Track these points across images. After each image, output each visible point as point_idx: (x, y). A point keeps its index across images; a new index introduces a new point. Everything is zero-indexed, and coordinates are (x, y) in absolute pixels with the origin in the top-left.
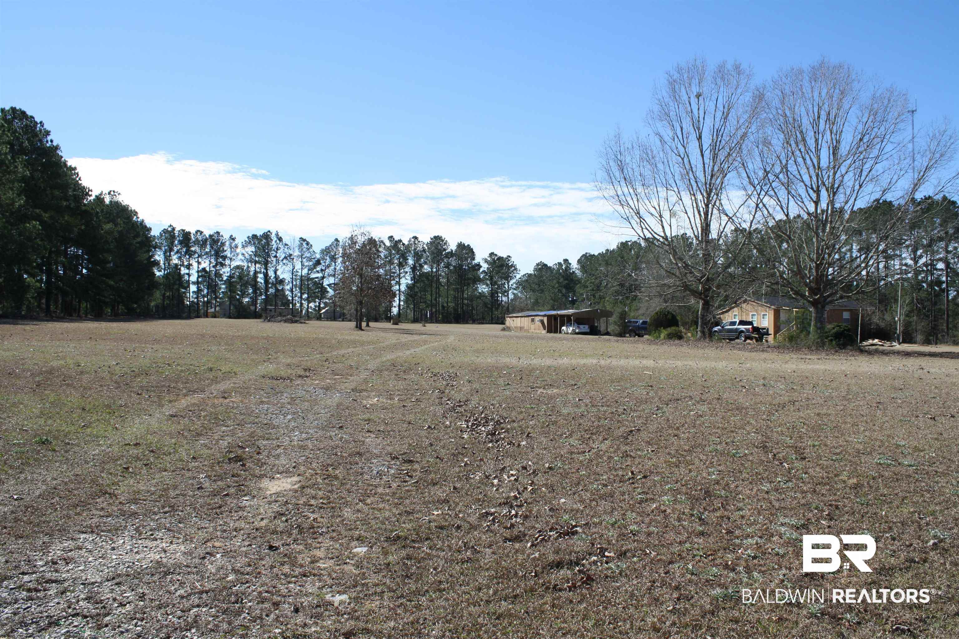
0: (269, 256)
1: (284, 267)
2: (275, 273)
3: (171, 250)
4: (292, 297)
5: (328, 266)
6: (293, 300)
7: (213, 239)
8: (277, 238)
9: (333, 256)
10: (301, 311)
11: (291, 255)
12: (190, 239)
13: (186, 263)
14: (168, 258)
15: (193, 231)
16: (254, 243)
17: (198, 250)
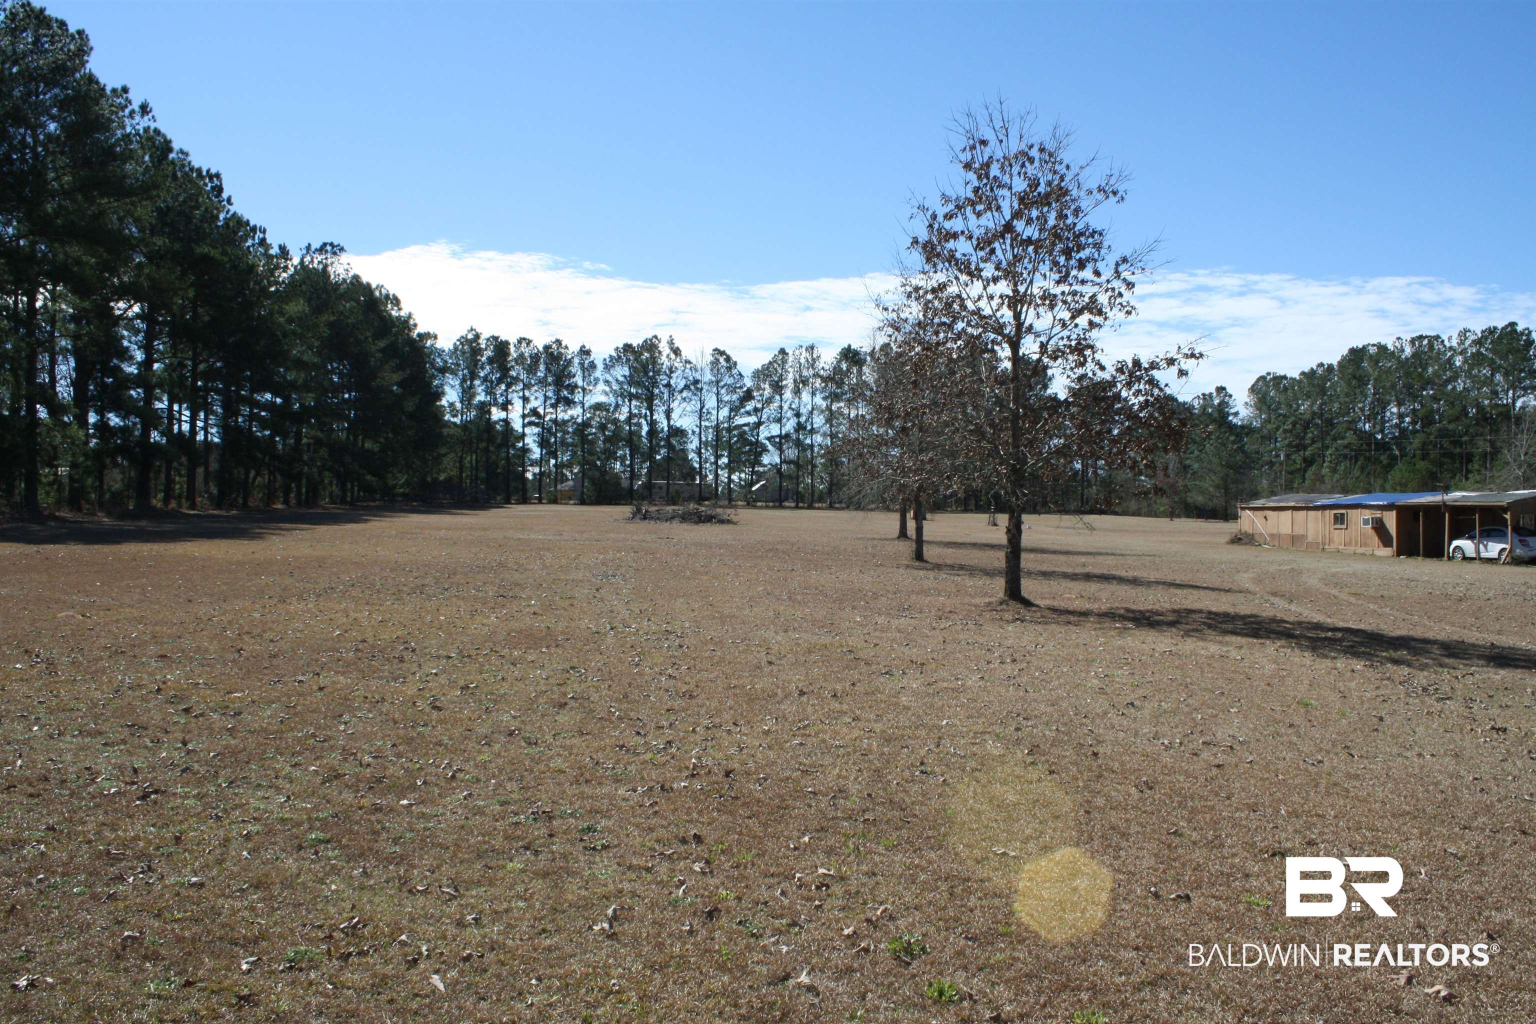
0: (655, 384)
1: (685, 404)
2: (668, 417)
3: (473, 376)
4: (700, 463)
5: (769, 401)
6: (701, 468)
7: (552, 354)
8: (672, 349)
9: (777, 382)
10: (717, 490)
11: (696, 382)
12: (508, 354)
13: (500, 401)
14: (467, 394)
15: (513, 340)
16: (628, 360)
17: (523, 376)
